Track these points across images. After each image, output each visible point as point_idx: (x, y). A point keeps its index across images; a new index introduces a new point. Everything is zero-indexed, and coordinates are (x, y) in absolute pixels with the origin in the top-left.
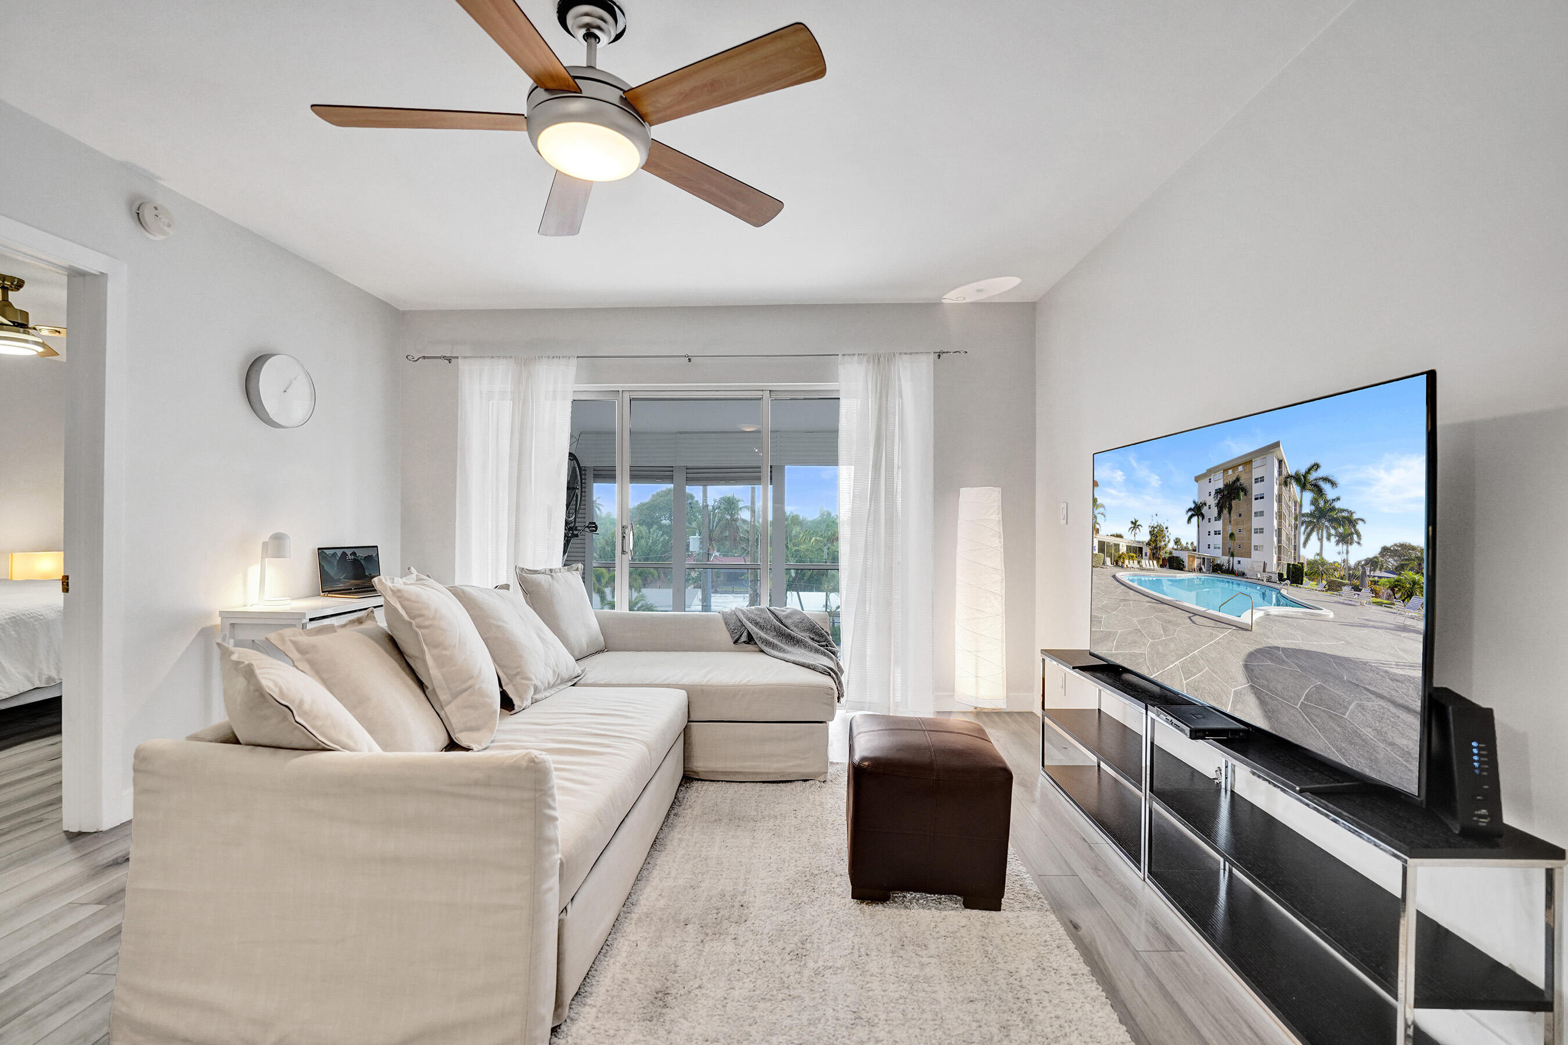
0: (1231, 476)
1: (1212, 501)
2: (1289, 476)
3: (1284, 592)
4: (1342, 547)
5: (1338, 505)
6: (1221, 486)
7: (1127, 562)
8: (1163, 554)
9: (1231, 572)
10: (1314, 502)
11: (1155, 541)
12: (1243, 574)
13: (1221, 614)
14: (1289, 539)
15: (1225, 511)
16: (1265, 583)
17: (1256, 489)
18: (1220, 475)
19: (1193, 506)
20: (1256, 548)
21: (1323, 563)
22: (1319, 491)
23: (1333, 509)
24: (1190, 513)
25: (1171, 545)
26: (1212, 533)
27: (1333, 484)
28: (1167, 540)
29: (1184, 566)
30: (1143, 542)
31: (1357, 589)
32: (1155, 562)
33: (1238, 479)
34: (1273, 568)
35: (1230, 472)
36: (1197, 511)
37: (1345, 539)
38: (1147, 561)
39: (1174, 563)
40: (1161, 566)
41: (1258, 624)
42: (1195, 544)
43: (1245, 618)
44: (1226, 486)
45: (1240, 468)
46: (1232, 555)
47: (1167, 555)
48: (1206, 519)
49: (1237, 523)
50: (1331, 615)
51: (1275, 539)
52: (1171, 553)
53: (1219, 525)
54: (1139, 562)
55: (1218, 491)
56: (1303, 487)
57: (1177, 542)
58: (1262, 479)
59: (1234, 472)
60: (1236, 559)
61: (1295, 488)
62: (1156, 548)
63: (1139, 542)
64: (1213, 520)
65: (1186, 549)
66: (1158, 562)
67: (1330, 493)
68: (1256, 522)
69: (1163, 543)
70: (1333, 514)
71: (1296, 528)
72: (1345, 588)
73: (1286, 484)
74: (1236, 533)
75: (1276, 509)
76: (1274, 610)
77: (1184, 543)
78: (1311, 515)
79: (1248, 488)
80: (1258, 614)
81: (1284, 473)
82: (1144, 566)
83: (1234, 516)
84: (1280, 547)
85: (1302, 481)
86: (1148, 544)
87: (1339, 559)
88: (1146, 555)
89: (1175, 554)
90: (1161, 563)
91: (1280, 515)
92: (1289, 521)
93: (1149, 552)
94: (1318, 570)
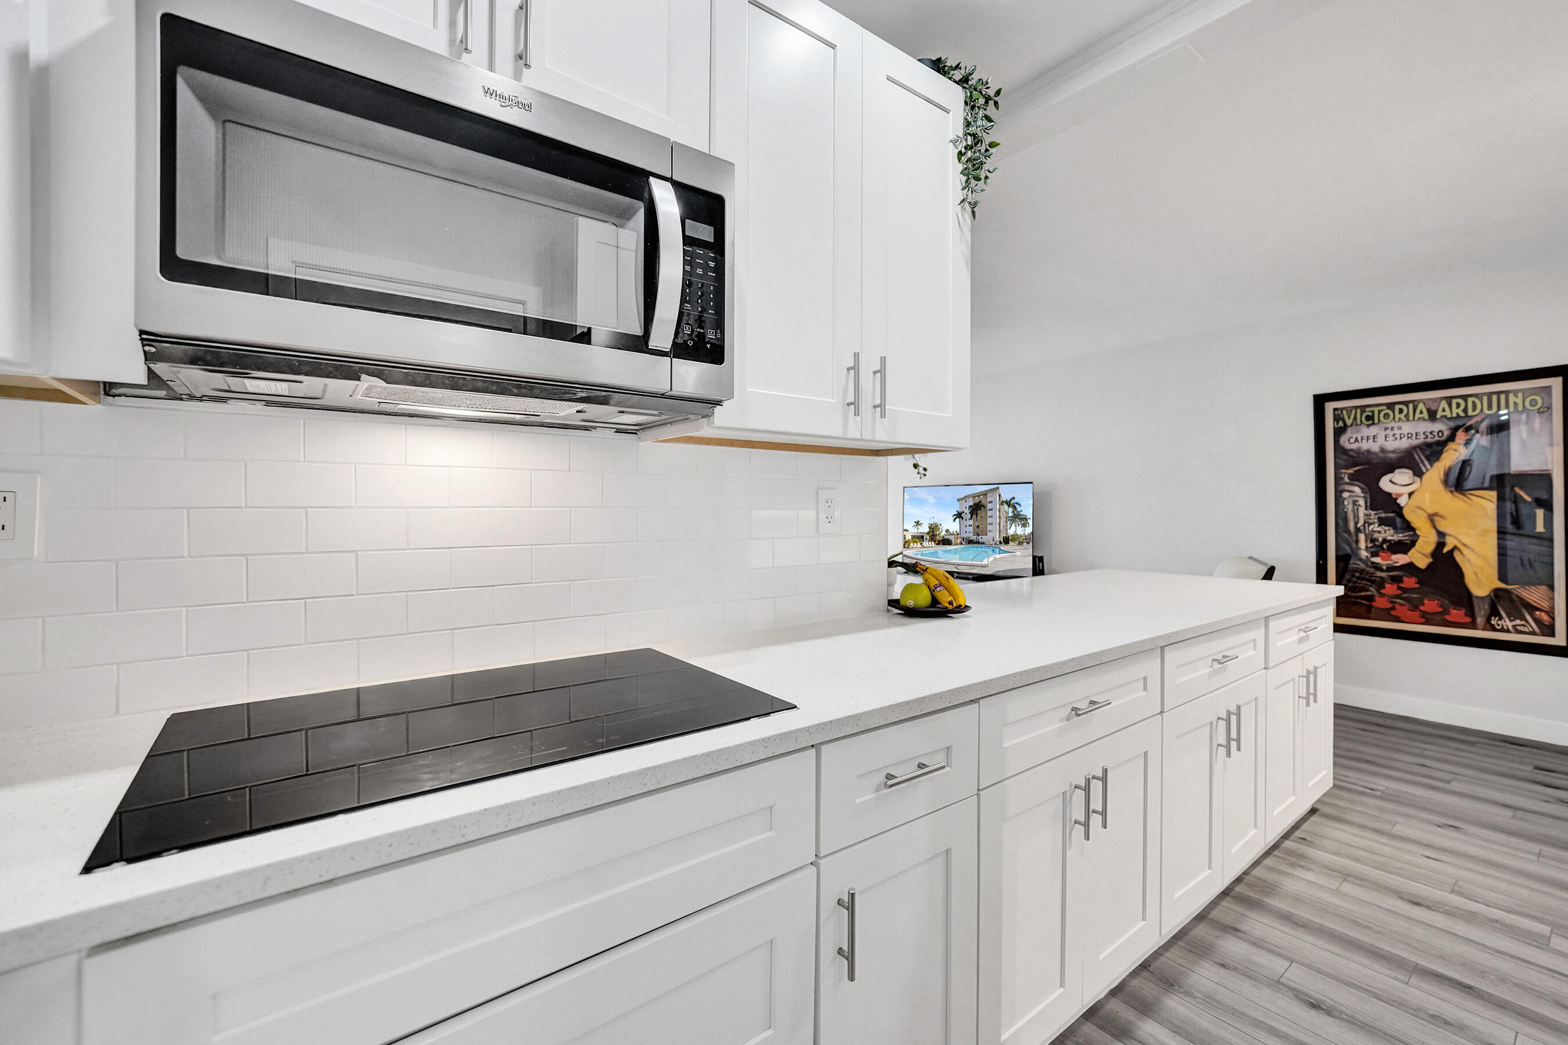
0: (977, 500)
1: (967, 511)
2: (1003, 501)
3: (1002, 548)
4: (1023, 529)
5: (1021, 513)
6: (972, 504)
7: (912, 545)
8: (938, 538)
9: (978, 543)
10: (1013, 512)
11: (933, 532)
12: (984, 543)
13: (973, 562)
14: (1003, 527)
15: (974, 516)
16: (994, 545)
17: (989, 506)
18: (971, 499)
19: (957, 513)
20: (990, 531)
21: (1017, 535)
22: (1015, 508)
23: (1020, 515)
24: (955, 517)
25: (944, 533)
26: (968, 526)
27: (1020, 505)
28: (941, 530)
29: (952, 543)
30: (924, 533)
31: (1028, 543)
32: (933, 543)
33: (980, 501)
34: (997, 539)
35: (977, 498)
36: (959, 515)
37: (1024, 526)
38: (927, 543)
39: (946, 542)
40: (937, 544)
41: (991, 563)
42: (958, 531)
43: (985, 562)
44: (974, 504)
45: (982, 497)
46: (978, 535)
47: (941, 538)
48: (964, 519)
49: (981, 521)
50: (1020, 554)
51: (998, 527)
52: (943, 537)
53: (971, 522)
54: (921, 544)
55: (970, 507)
56: (1009, 506)
57: (947, 531)
58: (992, 502)
59: (978, 498)
60: (980, 537)
61: (1006, 506)
62: (933, 535)
63: (921, 533)
64: (968, 520)
65: (953, 534)
66: (935, 543)
67: (1019, 508)
68: (989, 520)
69: (938, 532)
70: (1020, 516)
71: (1006, 522)
72: (1024, 543)
73: (1002, 504)
74: (980, 525)
75: (998, 515)
76: (998, 556)
77: (951, 531)
78: (1012, 517)
79: (985, 506)
80: (991, 559)
81: (1001, 500)
82: (925, 545)
83: (979, 517)
84: (1000, 530)
85: (1008, 503)
86: (928, 533)
87: (1022, 533)
88: (926, 539)
89: (946, 537)
90: (937, 542)
91: (1000, 517)
92: (1003, 520)
93: (928, 538)
94: (1015, 538)
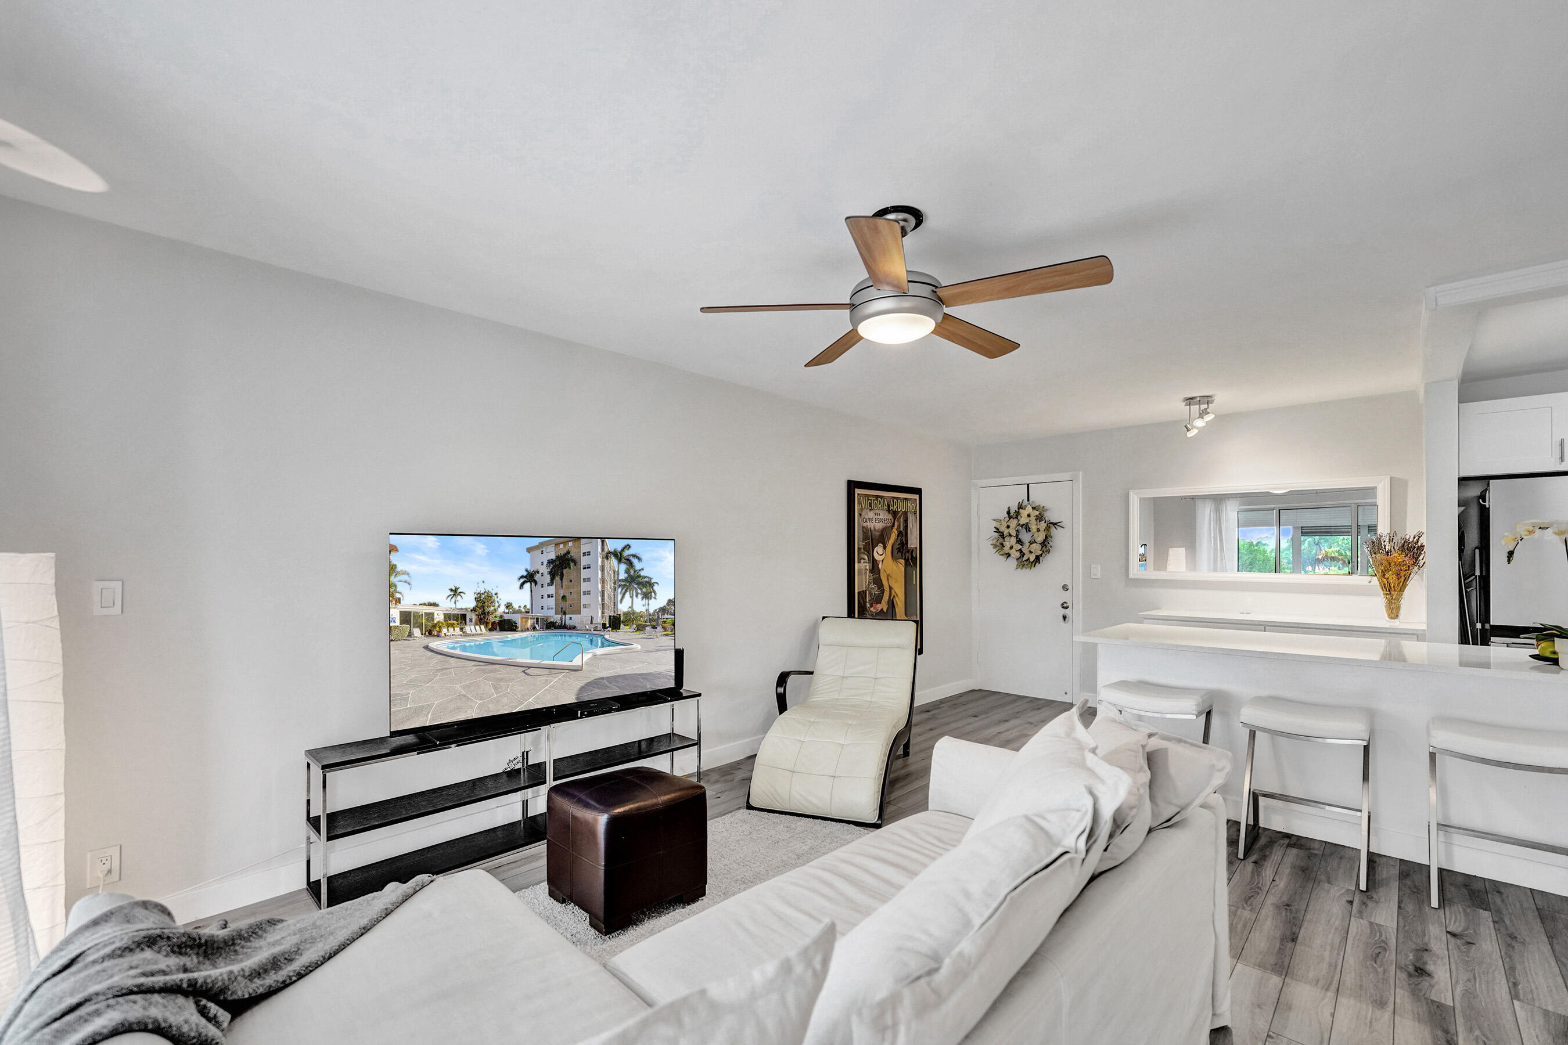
0: (562, 549)
1: (544, 570)
2: (609, 552)
3: (607, 637)
4: (645, 601)
5: (642, 573)
6: (553, 557)
7: (445, 630)
8: (491, 618)
9: (563, 627)
10: (627, 571)
11: (483, 607)
12: (574, 628)
13: (555, 663)
14: (610, 598)
15: (558, 578)
16: (593, 632)
17: (584, 561)
18: (552, 548)
19: (525, 574)
20: (585, 606)
21: (634, 613)
22: (630, 564)
23: (640, 576)
24: (522, 580)
25: (502, 609)
26: (545, 596)
27: (639, 559)
28: (497, 605)
29: (517, 627)
30: (466, 609)
31: (654, 627)
32: (482, 627)
33: (568, 553)
34: (599, 620)
35: (561, 546)
36: (530, 578)
37: (647, 596)
38: (473, 627)
39: (506, 625)
40: (490, 630)
41: (587, 664)
42: (529, 607)
43: (577, 662)
44: (558, 557)
45: (570, 544)
46: (565, 613)
47: (497, 619)
48: (539, 585)
49: (568, 587)
50: (639, 647)
51: (600, 598)
52: (501, 617)
53: (552, 590)
54: (461, 629)
55: (550, 562)
56: (620, 561)
57: (509, 606)
58: (589, 553)
59: (564, 546)
60: (568, 616)
61: (614, 561)
62: (483, 613)
63: (462, 609)
64: (545, 585)
65: (519, 612)
66: (486, 626)
67: (638, 565)
68: (584, 587)
69: (492, 608)
70: (640, 579)
71: (615, 590)
72: (647, 628)
73: (607, 558)
74: (567, 595)
75: (600, 576)
76: (600, 651)
77: (516, 606)
78: (625, 580)
79: (577, 560)
80: (587, 657)
81: (606, 550)
82: (469, 632)
83: (565, 582)
84: (603, 605)
85: (619, 556)
86: (474, 610)
87: (643, 609)
88: (471, 621)
89: (506, 617)
90: (490, 626)
91: (603, 581)
92: (609, 585)
93: (474, 617)
94: (630, 618)
